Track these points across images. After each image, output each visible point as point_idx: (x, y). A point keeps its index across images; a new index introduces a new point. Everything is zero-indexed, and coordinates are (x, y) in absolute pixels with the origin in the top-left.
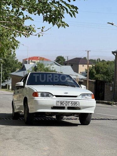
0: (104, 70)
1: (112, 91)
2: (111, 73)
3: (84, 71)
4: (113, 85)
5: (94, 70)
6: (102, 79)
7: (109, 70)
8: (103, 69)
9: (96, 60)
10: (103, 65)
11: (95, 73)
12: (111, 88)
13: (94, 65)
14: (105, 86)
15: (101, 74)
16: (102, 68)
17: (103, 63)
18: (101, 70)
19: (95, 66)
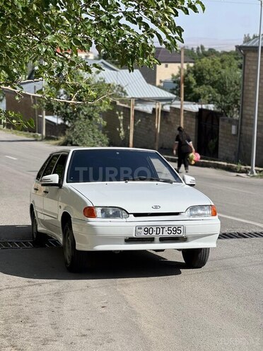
0: (214, 77)
1: (234, 135)
2: (231, 89)
3: (169, 78)
4: (237, 121)
5: (191, 78)
6: (209, 97)
7: (227, 81)
8: (212, 73)
9: (195, 50)
10: (213, 64)
11: (195, 83)
12: (234, 128)
13: (192, 65)
14: (221, 123)
15: (206, 84)
16: (209, 72)
17: (211, 61)
18: (208, 77)
19: (194, 67)
